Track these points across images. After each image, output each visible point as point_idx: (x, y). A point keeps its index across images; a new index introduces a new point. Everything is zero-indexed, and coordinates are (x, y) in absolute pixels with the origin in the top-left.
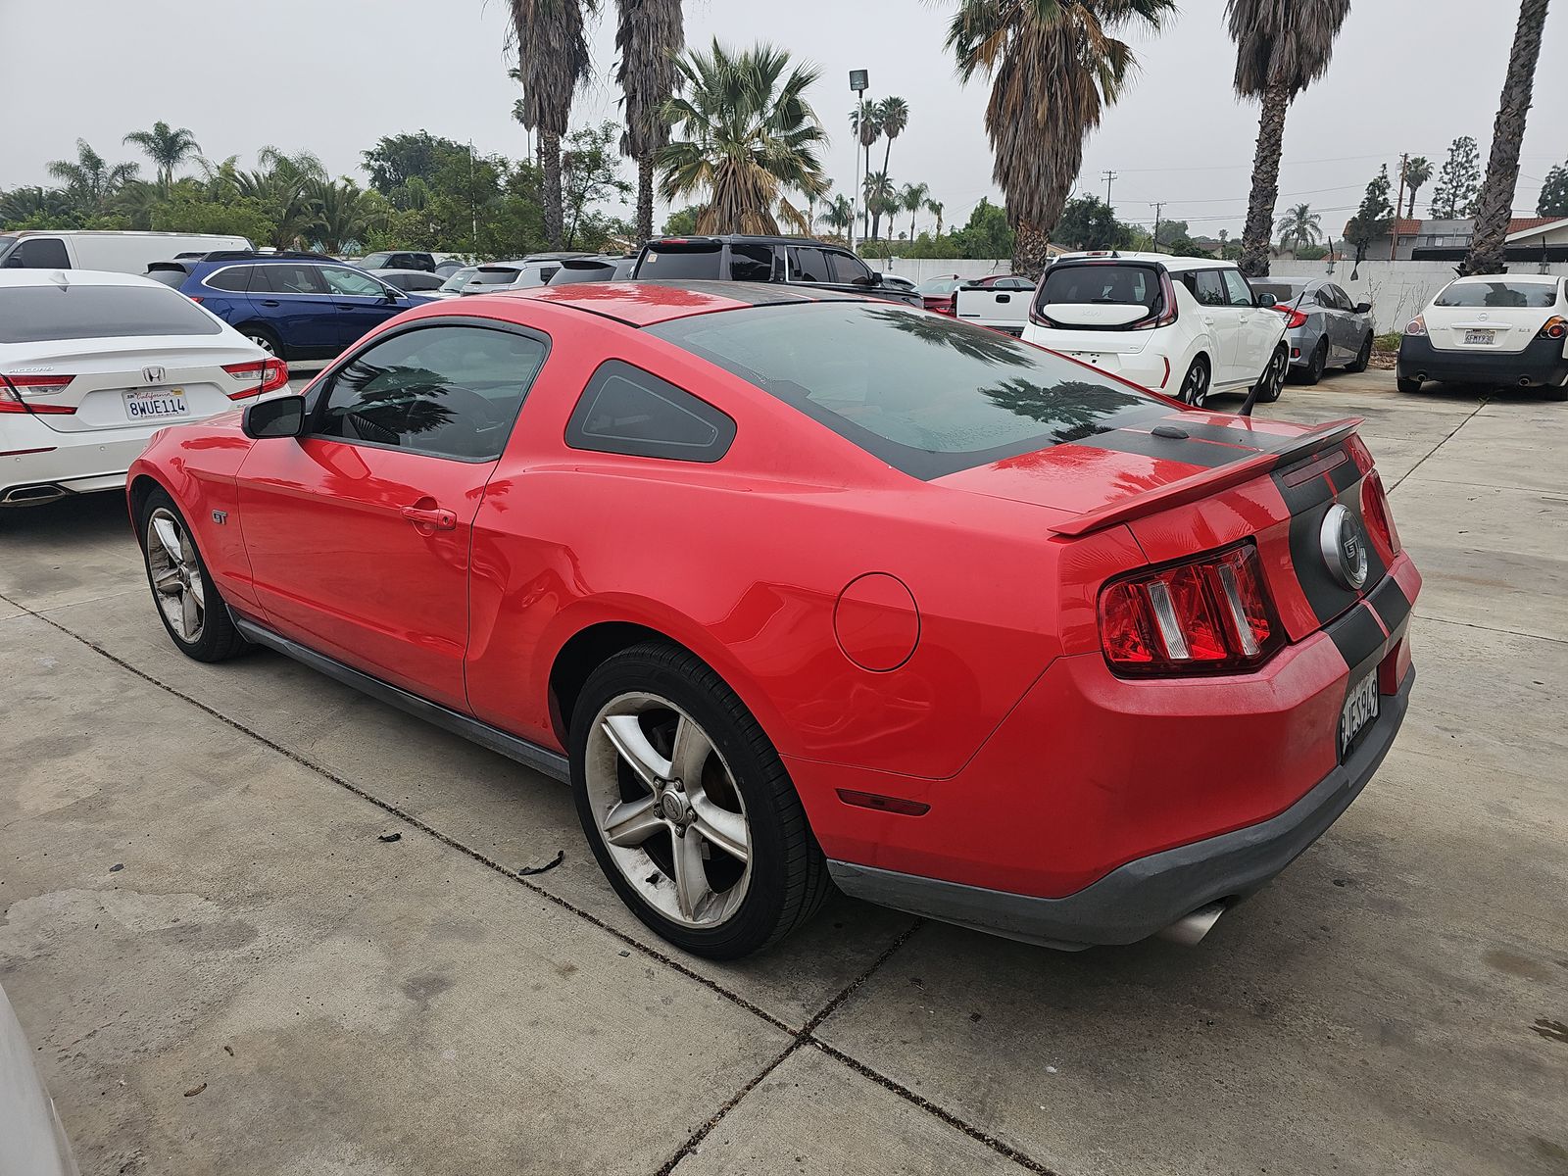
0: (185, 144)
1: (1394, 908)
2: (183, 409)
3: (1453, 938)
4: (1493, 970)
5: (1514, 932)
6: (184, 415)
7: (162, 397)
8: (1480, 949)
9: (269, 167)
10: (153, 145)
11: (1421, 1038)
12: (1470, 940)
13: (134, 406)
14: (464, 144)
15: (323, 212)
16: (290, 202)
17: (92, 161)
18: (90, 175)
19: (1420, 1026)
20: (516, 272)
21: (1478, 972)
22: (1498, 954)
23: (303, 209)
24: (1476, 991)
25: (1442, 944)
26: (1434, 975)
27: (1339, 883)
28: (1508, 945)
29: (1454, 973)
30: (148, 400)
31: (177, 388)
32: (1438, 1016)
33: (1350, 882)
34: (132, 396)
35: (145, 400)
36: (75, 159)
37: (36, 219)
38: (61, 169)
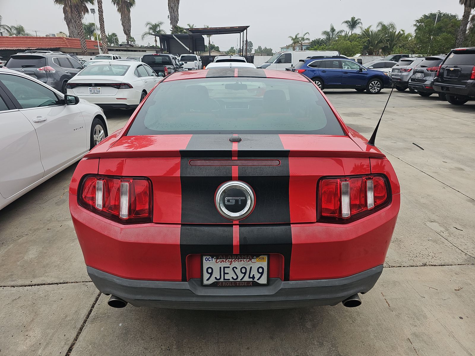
0: (358, 23)
9: (379, 28)
10: (349, 24)
14: (454, 14)
15: (389, 42)
16: (379, 39)
17: (333, 30)
18: (331, 34)
20: (412, 61)
23: (383, 41)
36: (329, 30)
37: (316, 47)
38: (325, 33)
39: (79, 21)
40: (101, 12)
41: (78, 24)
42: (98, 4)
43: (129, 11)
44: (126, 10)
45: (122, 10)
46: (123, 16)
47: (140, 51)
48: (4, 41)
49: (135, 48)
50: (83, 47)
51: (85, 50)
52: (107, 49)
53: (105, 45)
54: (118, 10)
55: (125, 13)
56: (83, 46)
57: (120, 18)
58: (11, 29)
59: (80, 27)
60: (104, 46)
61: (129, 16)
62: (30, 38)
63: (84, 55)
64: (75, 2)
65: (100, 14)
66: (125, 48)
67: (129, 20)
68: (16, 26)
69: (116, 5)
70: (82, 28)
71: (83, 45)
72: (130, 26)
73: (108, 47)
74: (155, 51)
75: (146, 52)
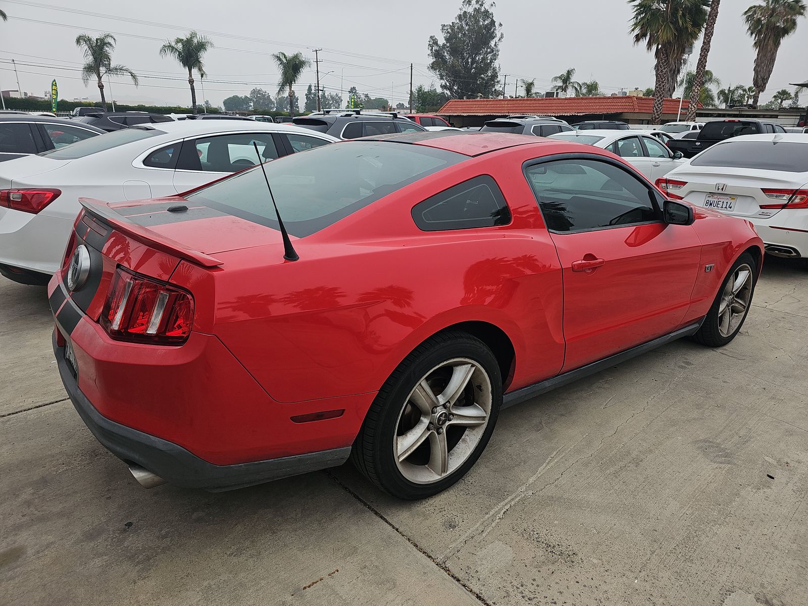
1: (90, 536)
2: (731, 208)
3: (48, 546)
4: (16, 545)
5: (17, 580)
6: (729, 211)
7: (725, 200)
8: (30, 552)
11: (30, 490)
12: (38, 552)
13: (708, 202)
19: (33, 494)
21: (24, 538)
22: (19, 557)
24: (18, 528)
25: (51, 538)
26: (42, 519)
27: (129, 525)
28: (16, 568)
29: (35, 528)
30: (716, 200)
31: (733, 197)
32: (28, 503)
33: (125, 530)
34: (710, 197)
35: (714, 200)
39: (663, 68)
40: (706, 50)
41: (660, 73)
42: (705, 38)
43: (777, 44)
44: (771, 42)
45: (763, 43)
46: (760, 55)
47: (766, 116)
48: (553, 105)
49: (758, 111)
50: (655, 111)
51: (658, 115)
52: (695, 114)
53: (693, 107)
54: (755, 43)
55: (767, 48)
56: (656, 109)
57: (756, 57)
58: (581, 87)
59: (662, 79)
60: (691, 109)
61: (773, 53)
62: (600, 98)
63: (653, 124)
64: (666, 38)
65: (703, 54)
66: (736, 111)
67: (773, 60)
68: (588, 83)
69: (754, 35)
70: (664, 79)
71: (657, 107)
72: (770, 72)
73: (698, 109)
74: (798, 116)
75: (777, 118)
